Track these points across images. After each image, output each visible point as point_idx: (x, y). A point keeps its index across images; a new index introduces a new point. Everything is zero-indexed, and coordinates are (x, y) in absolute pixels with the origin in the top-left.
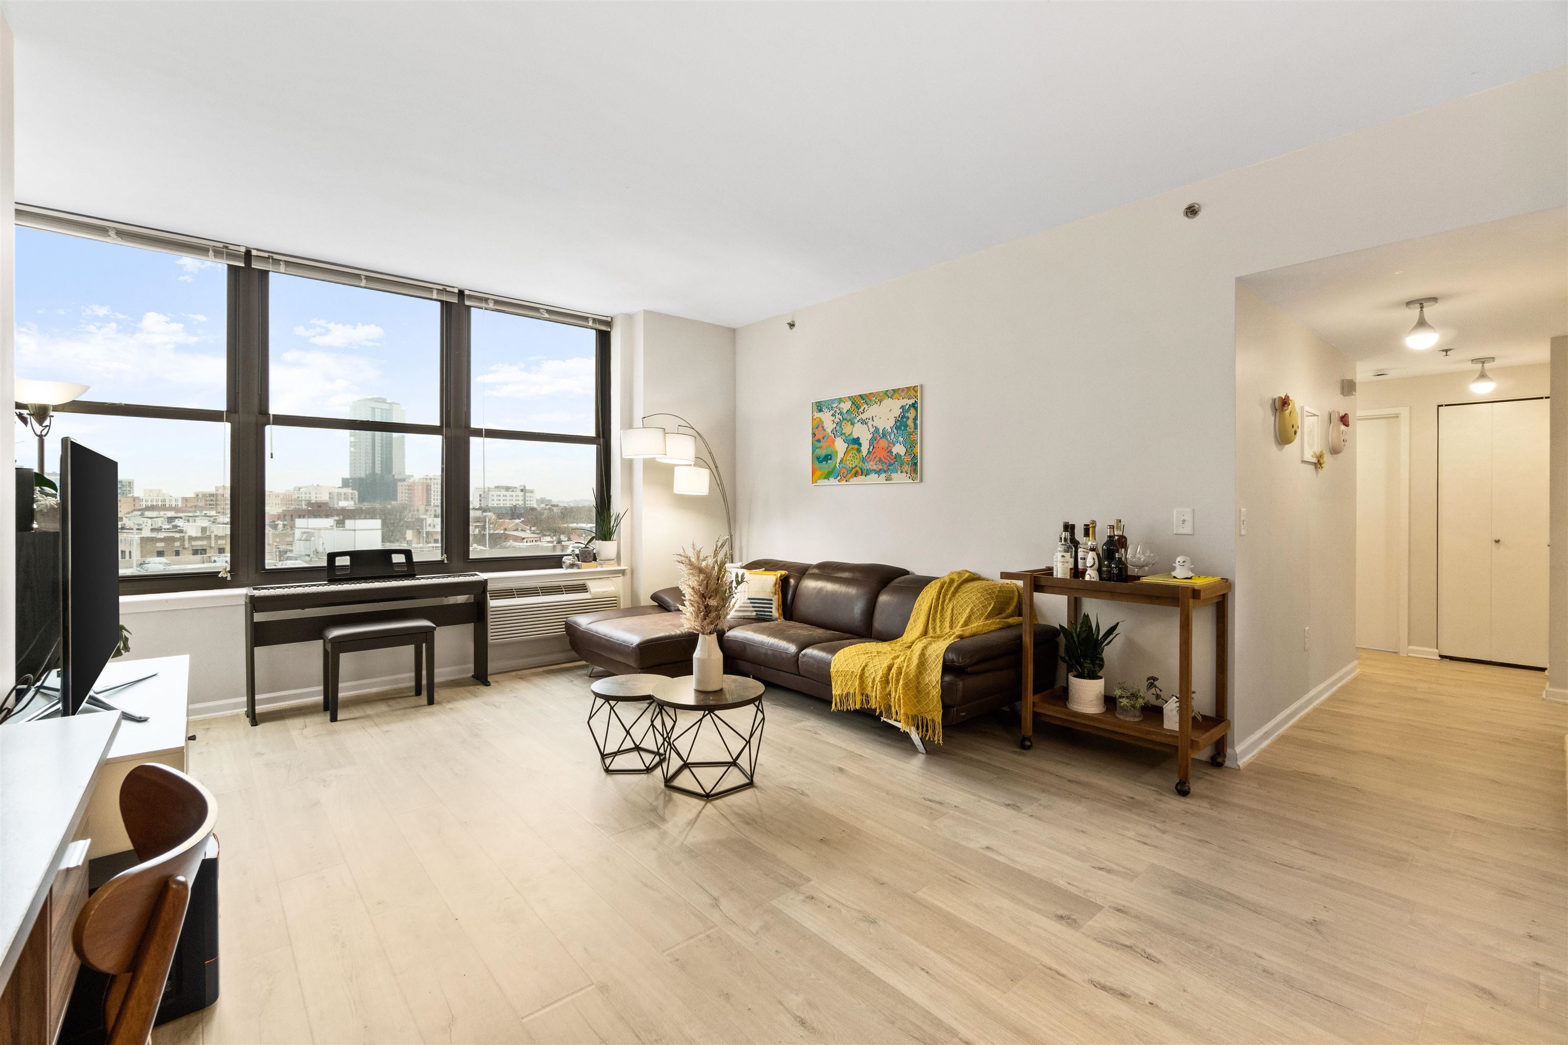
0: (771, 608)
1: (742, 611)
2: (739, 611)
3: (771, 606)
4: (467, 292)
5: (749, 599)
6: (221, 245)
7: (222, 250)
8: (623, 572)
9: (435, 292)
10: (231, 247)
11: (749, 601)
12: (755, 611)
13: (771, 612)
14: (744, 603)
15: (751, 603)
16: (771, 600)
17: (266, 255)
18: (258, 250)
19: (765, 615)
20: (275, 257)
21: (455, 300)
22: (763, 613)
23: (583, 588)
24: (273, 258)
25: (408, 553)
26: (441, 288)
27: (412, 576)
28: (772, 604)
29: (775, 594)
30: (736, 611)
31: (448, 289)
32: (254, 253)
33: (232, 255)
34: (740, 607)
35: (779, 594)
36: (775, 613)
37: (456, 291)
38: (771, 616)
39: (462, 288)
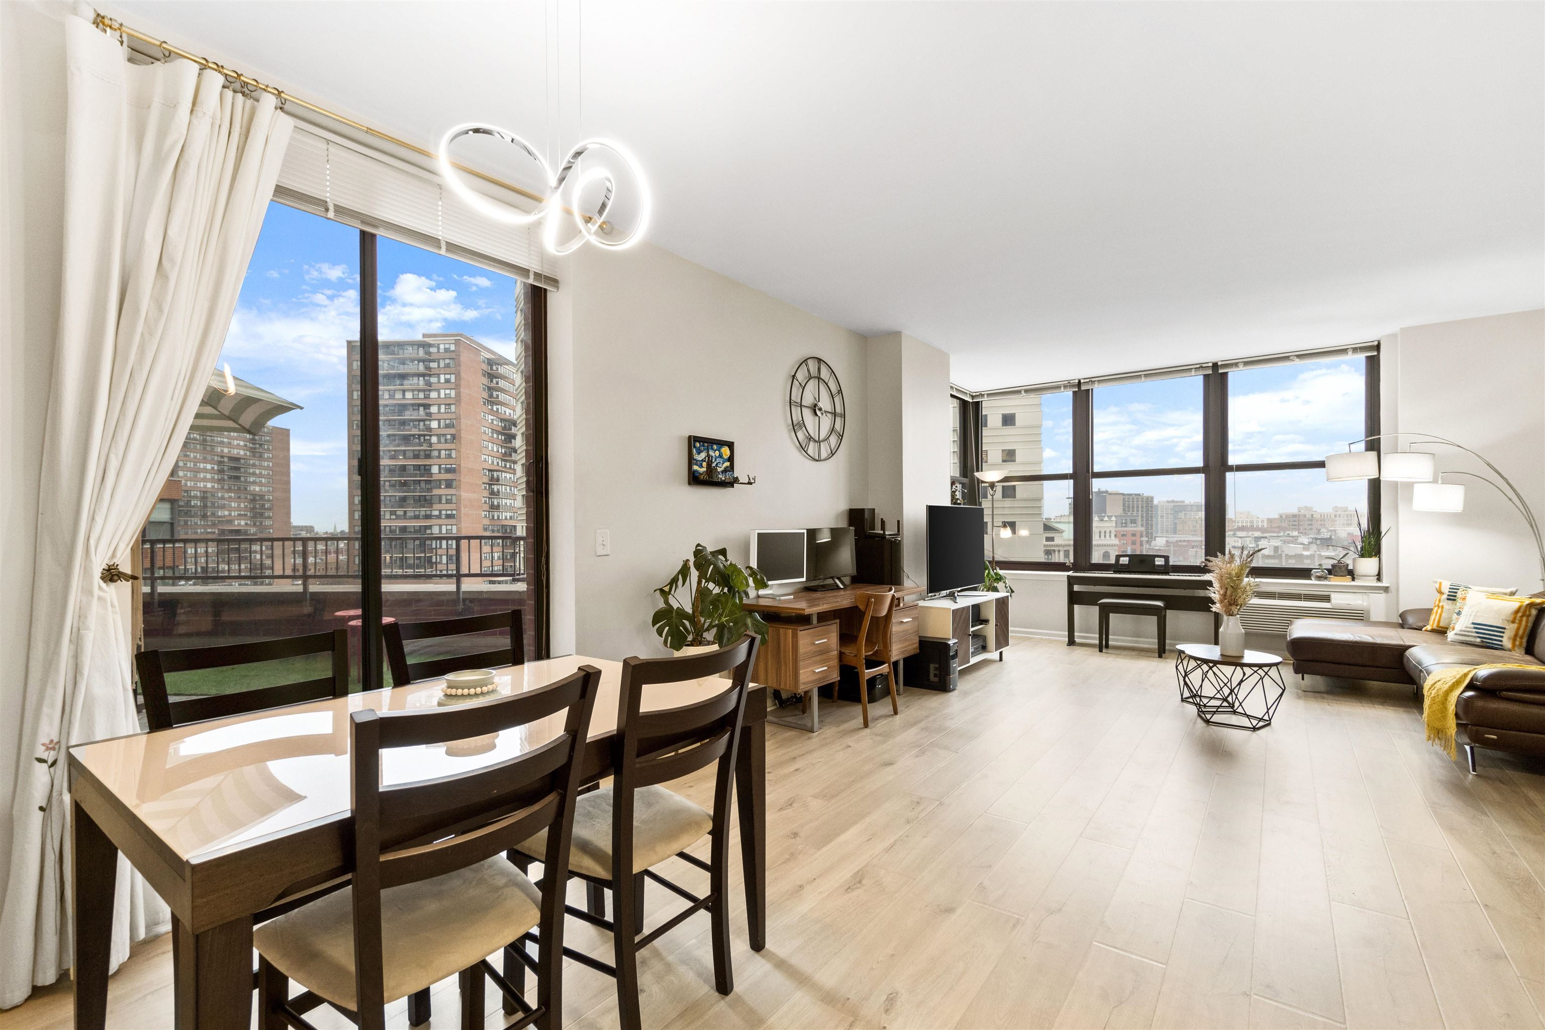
0: (1502, 637)
1: (1462, 635)
2: (1459, 635)
3: (1501, 634)
4: (1220, 363)
5: (1473, 623)
6: (1067, 382)
7: (1068, 385)
8: (1386, 589)
9: (1193, 370)
10: (1071, 382)
11: (1473, 626)
12: (1479, 637)
13: (1501, 641)
14: (1465, 627)
15: (1475, 628)
16: (1504, 628)
17: (1088, 380)
18: (1084, 379)
19: (1493, 644)
20: (1093, 380)
21: (1210, 372)
22: (1490, 641)
23: (1327, 599)
24: (1091, 381)
25: (1167, 558)
26: (1198, 366)
27: (1166, 573)
28: (1503, 633)
29: (1513, 622)
30: (1456, 634)
31: (1204, 365)
32: (1082, 381)
33: (1073, 386)
34: (1461, 631)
35: (1520, 623)
36: (1507, 642)
37: (1211, 365)
38: (1502, 645)
39: (1214, 361)
